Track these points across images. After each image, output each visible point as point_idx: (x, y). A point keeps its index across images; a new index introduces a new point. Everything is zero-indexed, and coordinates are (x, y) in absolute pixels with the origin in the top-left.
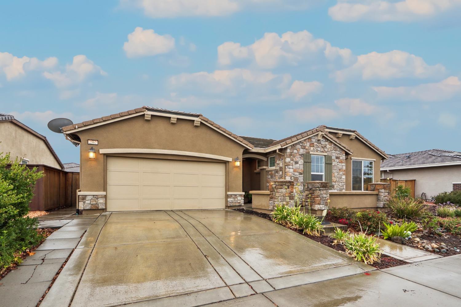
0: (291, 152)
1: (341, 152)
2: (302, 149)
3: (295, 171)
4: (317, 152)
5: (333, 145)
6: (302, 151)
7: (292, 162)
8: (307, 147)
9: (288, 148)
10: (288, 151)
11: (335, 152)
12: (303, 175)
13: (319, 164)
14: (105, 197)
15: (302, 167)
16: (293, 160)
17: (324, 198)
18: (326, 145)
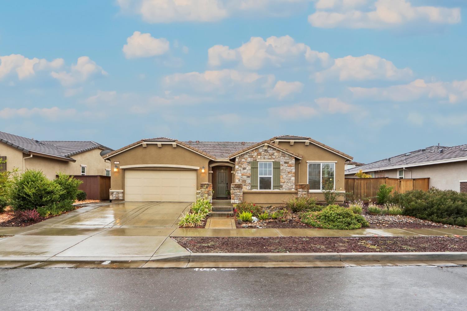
0: (239, 160)
1: (290, 158)
2: (250, 158)
3: (243, 175)
4: (265, 159)
5: (281, 153)
6: (249, 160)
7: (240, 168)
8: (254, 156)
9: (236, 158)
10: (237, 160)
11: (283, 158)
12: (250, 178)
13: (263, 168)
14: (123, 193)
15: (249, 172)
16: (241, 167)
17: (238, 195)
18: (274, 153)
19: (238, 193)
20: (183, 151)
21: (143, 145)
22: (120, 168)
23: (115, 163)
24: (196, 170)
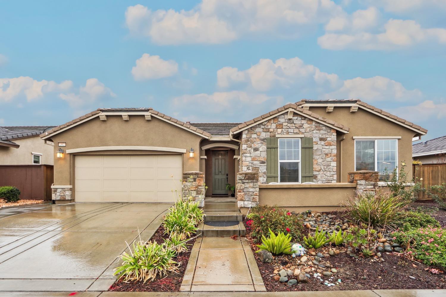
0: (248, 137)
1: (329, 131)
2: (265, 133)
3: (253, 159)
4: (288, 134)
5: (314, 124)
6: (264, 135)
7: (249, 149)
8: (271, 130)
9: (243, 133)
10: (244, 136)
11: (318, 132)
12: (265, 164)
13: (285, 149)
15: (264, 155)
16: (251, 147)
17: (251, 193)
18: (303, 124)
19: (251, 190)
20: (162, 125)
21: (100, 116)
22: (67, 153)
23: (60, 145)
24: (181, 154)
